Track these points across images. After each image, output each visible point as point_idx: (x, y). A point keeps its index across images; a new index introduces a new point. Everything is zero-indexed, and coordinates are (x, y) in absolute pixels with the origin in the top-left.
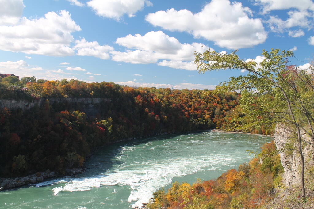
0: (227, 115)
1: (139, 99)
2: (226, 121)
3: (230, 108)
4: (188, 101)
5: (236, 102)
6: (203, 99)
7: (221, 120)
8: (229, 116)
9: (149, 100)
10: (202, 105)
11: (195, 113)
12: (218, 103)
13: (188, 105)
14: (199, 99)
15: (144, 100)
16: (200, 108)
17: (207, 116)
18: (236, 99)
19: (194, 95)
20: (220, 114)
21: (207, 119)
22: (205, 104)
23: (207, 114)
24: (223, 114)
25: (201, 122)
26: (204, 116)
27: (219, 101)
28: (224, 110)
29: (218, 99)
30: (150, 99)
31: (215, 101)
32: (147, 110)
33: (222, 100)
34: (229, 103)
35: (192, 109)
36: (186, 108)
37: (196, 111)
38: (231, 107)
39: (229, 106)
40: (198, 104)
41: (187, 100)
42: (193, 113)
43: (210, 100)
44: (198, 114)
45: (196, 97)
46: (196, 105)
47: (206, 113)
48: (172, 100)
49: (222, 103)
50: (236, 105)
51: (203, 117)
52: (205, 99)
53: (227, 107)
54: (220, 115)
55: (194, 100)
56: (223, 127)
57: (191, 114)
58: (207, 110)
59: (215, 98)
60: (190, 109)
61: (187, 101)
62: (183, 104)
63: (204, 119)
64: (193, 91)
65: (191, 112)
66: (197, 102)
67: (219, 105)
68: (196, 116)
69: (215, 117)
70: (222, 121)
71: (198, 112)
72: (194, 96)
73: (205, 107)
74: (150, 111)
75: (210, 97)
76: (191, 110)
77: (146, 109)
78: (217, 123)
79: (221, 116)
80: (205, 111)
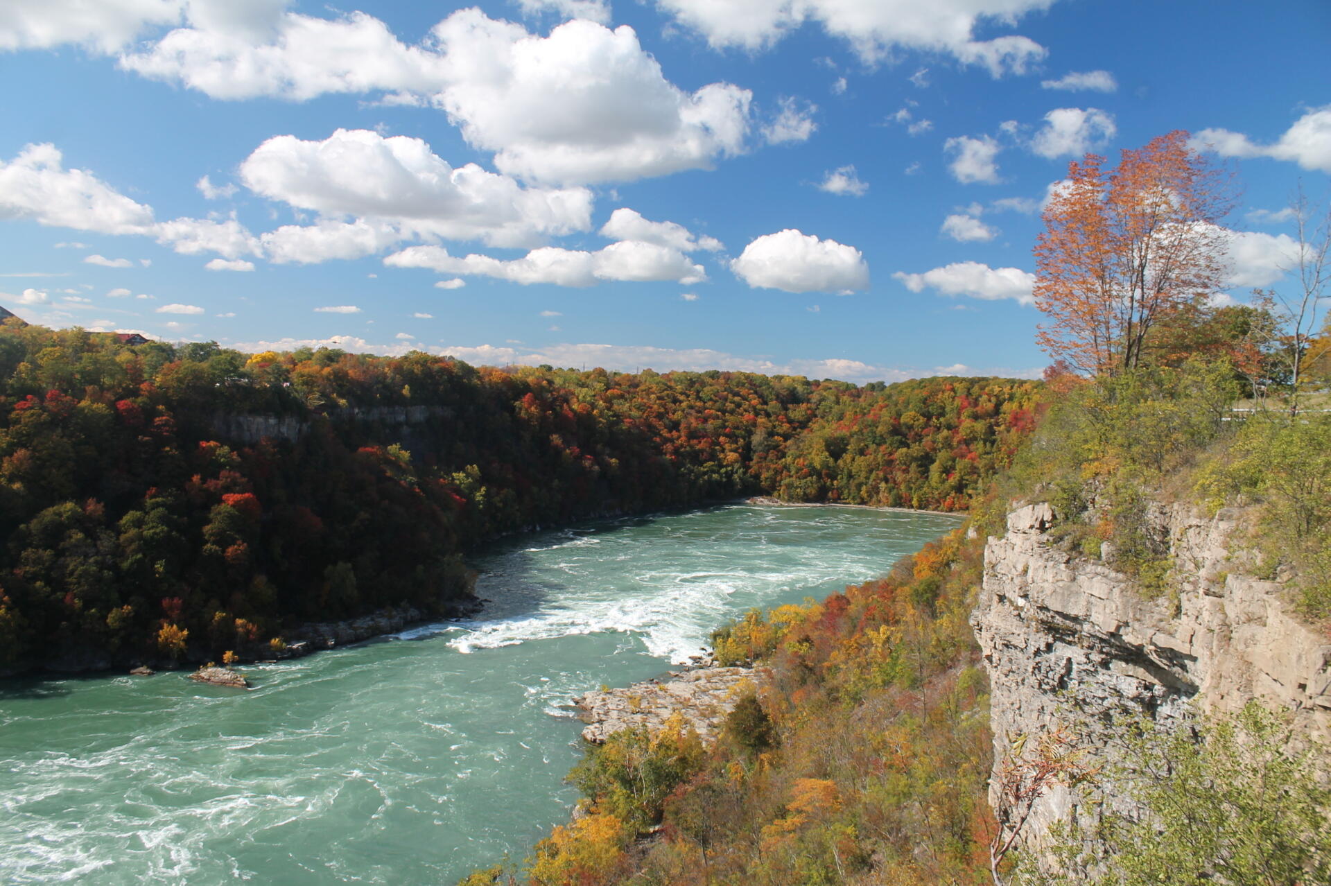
0: (791, 452)
1: (530, 405)
2: (789, 471)
3: (795, 429)
4: (666, 409)
5: (808, 409)
6: (710, 403)
7: (773, 466)
8: (798, 453)
9: (558, 408)
10: (711, 421)
11: (691, 447)
12: (757, 414)
13: (667, 422)
14: (699, 404)
15: (544, 411)
16: (704, 429)
17: (732, 456)
18: (808, 401)
19: (679, 388)
20: (768, 448)
21: (731, 465)
22: (718, 417)
23: (731, 451)
24: (776, 447)
25: (715, 476)
26: (722, 456)
27: (759, 407)
28: (778, 434)
29: (755, 402)
30: (562, 407)
31: (746, 407)
32: (556, 439)
33: (765, 403)
34: (791, 414)
35: (683, 434)
36: (665, 433)
37: (695, 441)
38: (796, 425)
39: (790, 421)
40: (697, 418)
41: (664, 406)
42: (688, 449)
43: (733, 406)
44: (702, 451)
45: (688, 396)
46: (693, 420)
47: (727, 446)
48: (622, 407)
49: (768, 415)
50: (809, 420)
51: (719, 460)
52: (716, 402)
53: (786, 426)
54: (768, 451)
55: (684, 404)
56: (783, 488)
57: (683, 450)
58: (726, 436)
59: (744, 398)
60: (675, 433)
61: (662, 410)
62: (653, 420)
63: (721, 466)
64: (675, 376)
65: (682, 446)
66: (693, 412)
67: (761, 420)
68: (696, 457)
69: (755, 458)
70: (777, 472)
71: (702, 445)
72: (682, 394)
73: (720, 427)
74: (567, 443)
75: (730, 396)
76: (679, 437)
77: (555, 436)
78: (763, 476)
79: (771, 455)
80: (722, 439)
